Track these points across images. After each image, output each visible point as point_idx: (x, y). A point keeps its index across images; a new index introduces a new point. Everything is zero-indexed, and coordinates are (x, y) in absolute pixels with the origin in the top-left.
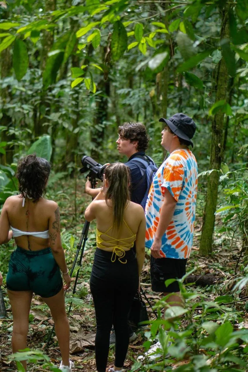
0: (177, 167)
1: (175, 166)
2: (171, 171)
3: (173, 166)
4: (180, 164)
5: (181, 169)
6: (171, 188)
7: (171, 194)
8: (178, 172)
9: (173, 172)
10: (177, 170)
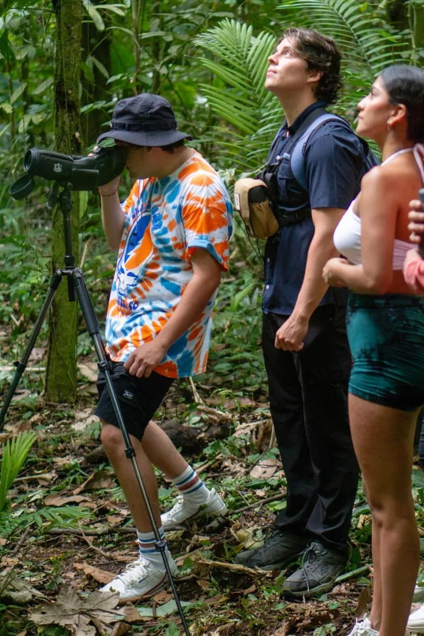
0: (214, 199)
1: (210, 197)
2: (204, 211)
3: (205, 198)
4: (216, 191)
5: (220, 201)
6: (213, 244)
7: (214, 258)
8: (218, 210)
9: (208, 211)
10: (216, 205)
